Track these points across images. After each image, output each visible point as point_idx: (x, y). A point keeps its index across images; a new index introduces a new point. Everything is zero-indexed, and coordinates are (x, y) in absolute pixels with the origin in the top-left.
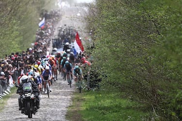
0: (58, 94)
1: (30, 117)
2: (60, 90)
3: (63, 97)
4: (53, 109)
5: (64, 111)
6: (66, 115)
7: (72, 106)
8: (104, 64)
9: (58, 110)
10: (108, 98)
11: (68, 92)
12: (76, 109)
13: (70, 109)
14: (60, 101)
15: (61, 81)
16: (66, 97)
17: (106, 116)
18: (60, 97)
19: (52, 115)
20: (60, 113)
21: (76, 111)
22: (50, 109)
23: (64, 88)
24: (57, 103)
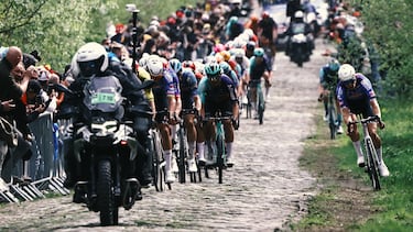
0: (282, 106)
1: (109, 219)
2: (286, 98)
3: (294, 114)
4: (268, 143)
5: (295, 149)
6: (301, 159)
7: (315, 137)
8: (393, 34)
9: (281, 145)
10: (402, 117)
11: (306, 102)
12: (323, 145)
13: (311, 144)
14: (287, 125)
15: (287, 77)
16: (301, 115)
17: (397, 160)
18: (285, 114)
19: (265, 158)
20: (286, 154)
21: (325, 149)
22: (261, 142)
23: (295, 93)
24: (278, 128)
